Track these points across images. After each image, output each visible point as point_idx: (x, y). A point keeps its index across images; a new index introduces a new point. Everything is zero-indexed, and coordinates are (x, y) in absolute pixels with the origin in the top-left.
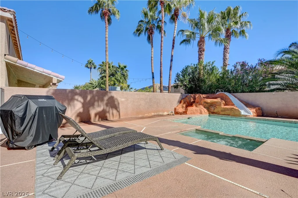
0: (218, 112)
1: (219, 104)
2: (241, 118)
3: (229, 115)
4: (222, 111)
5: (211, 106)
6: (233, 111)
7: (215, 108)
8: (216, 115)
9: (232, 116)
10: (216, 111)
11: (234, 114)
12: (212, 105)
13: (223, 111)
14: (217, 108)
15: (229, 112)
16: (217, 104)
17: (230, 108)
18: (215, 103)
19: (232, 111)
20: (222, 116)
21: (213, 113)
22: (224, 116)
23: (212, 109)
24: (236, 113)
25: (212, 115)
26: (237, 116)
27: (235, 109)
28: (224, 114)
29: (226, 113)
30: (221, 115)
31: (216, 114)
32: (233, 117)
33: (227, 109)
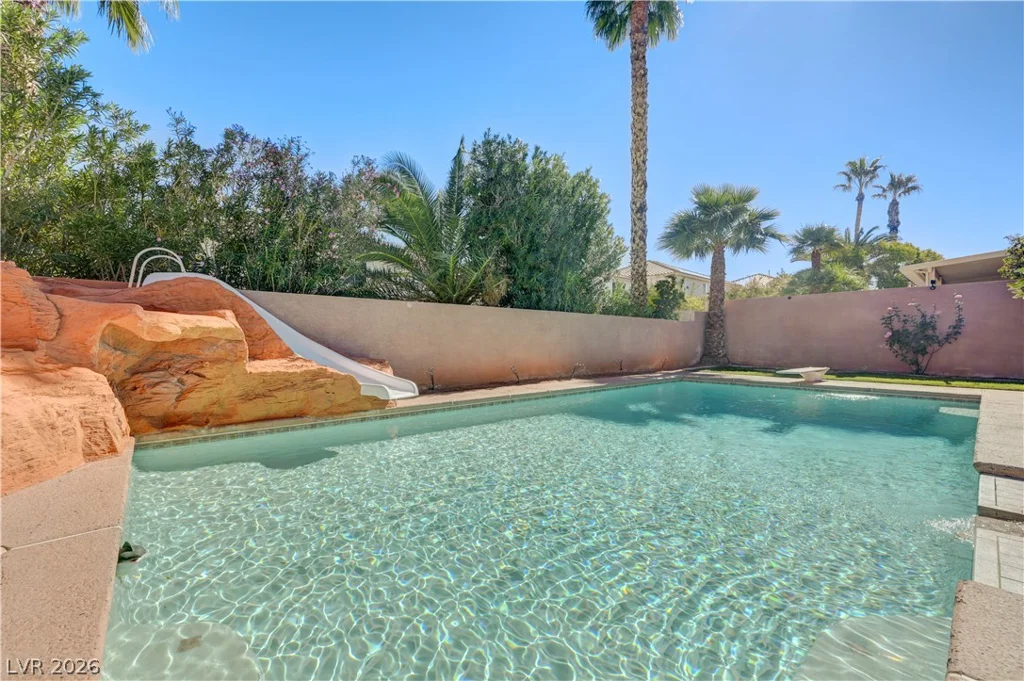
0: (216, 409)
1: (220, 353)
2: (363, 420)
3: (299, 415)
4: (248, 397)
5: (153, 369)
6: (321, 386)
7: (191, 380)
8: (204, 432)
9: (319, 416)
10: (195, 403)
11: (329, 405)
12: (157, 361)
13: (257, 396)
14: (206, 383)
15: (301, 395)
16: (207, 353)
17: (301, 373)
18: (192, 349)
19: (314, 388)
20: (248, 434)
21: (168, 423)
22: (268, 425)
23: (165, 396)
24: (343, 397)
25: (162, 438)
26: (346, 413)
27: (331, 376)
28: (261, 413)
29: (275, 408)
30: (242, 429)
31: (200, 425)
32: (322, 425)
33: (288, 382)
